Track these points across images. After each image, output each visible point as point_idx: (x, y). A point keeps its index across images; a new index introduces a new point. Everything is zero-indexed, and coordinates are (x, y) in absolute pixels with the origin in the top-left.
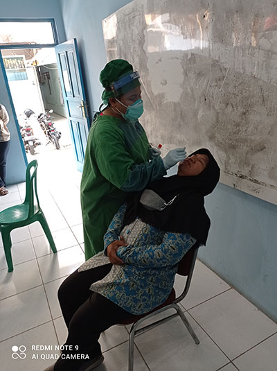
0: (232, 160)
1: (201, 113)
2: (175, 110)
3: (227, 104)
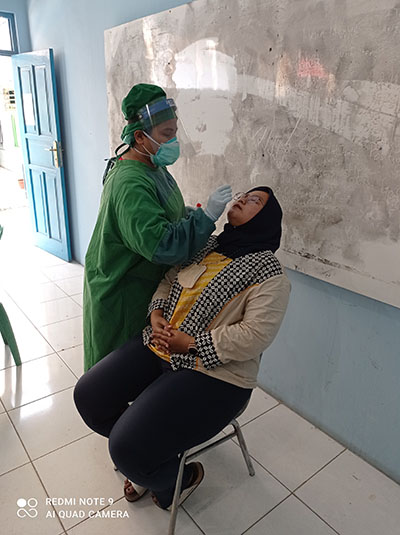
0: (296, 235)
2: (215, 166)
3: (295, 163)
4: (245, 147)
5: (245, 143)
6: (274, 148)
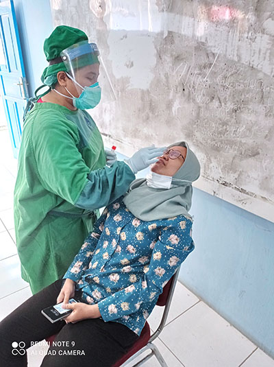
0: (214, 164)
3: (213, 98)
6: (194, 83)
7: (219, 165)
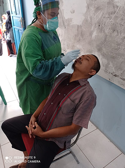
0: (111, 65)
1: (95, 34)
2: (78, 30)
3: (114, 30)
4: (91, 21)
5: (91, 19)
6: (105, 22)
7: (114, 66)
